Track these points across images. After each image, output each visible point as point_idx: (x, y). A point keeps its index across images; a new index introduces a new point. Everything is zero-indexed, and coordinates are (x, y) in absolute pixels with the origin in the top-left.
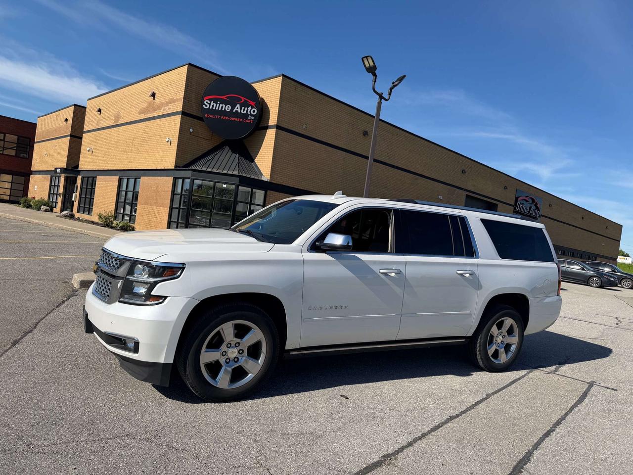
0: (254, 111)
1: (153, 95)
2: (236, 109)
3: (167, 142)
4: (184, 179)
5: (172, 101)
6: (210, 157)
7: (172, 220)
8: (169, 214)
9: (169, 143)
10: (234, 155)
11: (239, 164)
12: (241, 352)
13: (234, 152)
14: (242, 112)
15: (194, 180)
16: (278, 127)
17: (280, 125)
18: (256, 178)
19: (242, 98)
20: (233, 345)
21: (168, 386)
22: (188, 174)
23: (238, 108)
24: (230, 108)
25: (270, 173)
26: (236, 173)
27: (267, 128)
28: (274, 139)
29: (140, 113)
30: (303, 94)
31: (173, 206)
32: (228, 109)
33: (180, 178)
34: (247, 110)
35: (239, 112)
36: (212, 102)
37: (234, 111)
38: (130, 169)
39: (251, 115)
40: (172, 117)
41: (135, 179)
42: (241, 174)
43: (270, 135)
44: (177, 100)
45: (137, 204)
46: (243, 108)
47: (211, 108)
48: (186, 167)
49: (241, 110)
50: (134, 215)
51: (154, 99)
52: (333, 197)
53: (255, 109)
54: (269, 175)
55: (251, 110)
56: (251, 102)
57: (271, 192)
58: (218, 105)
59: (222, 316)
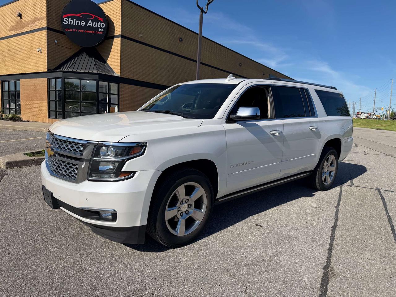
0: (103, 25)
1: (20, 15)
2: (89, 24)
3: (38, 51)
4: (56, 79)
5: (37, 19)
6: (73, 61)
7: (51, 110)
8: (48, 105)
9: (40, 52)
10: (91, 59)
11: (96, 65)
12: (189, 206)
13: (90, 56)
14: (94, 26)
15: (64, 78)
16: (122, 36)
17: (123, 35)
18: (110, 74)
19: (93, 15)
20: (184, 202)
21: (144, 243)
22: (59, 74)
23: (90, 23)
24: (84, 23)
25: (120, 70)
26: (95, 71)
27: (113, 37)
28: (120, 46)
29: (10, 30)
30: (137, 12)
31: (51, 100)
32: (83, 24)
33: (53, 78)
34: (98, 24)
35: (92, 26)
36: (70, 19)
37: (88, 25)
38: (9, 74)
39: (101, 28)
40: (39, 32)
41: (15, 82)
42: (99, 72)
43: (117, 43)
44: (42, 18)
45: (20, 100)
46: (94, 23)
47: (69, 24)
48: (56, 69)
49: (93, 25)
50: (18, 109)
51: (21, 18)
52: (227, 79)
53: (103, 24)
54: (120, 72)
55: (100, 24)
56: (100, 19)
57: (123, 84)
58: (75, 21)
59: (178, 181)
